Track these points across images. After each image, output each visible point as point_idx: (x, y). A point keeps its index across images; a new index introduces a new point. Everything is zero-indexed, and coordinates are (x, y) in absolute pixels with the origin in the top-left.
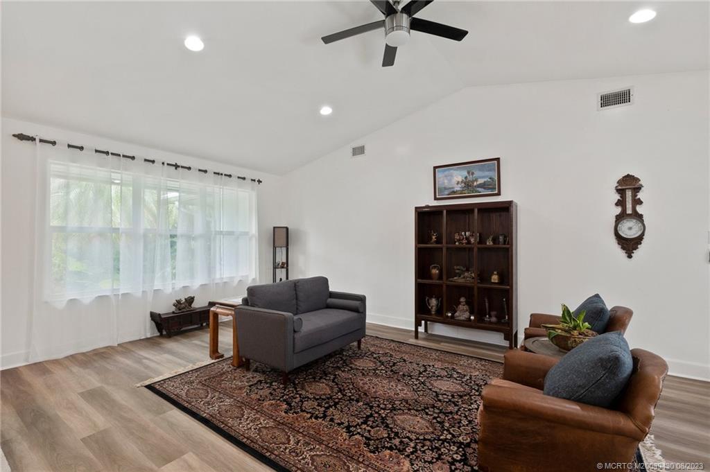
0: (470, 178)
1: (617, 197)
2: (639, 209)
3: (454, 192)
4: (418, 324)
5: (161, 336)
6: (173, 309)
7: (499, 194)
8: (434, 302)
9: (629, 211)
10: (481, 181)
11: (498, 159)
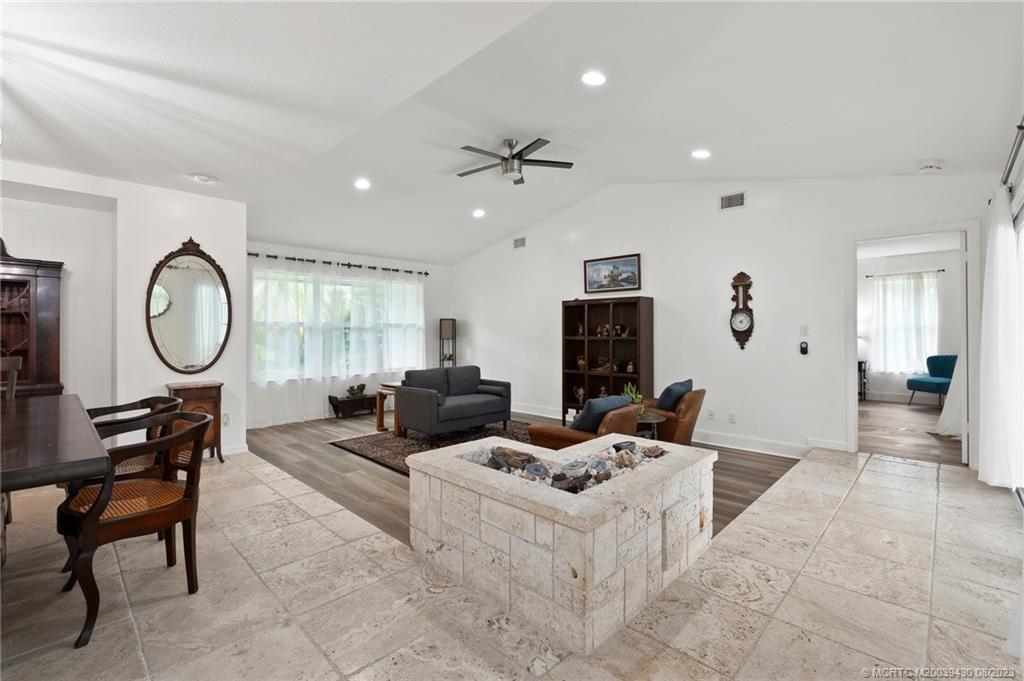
0: (615, 272)
1: (733, 293)
2: (750, 304)
3: (602, 286)
4: (565, 412)
5: (338, 417)
6: (348, 394)
7: (639, 288)
8: (581, 391)
9: (741, 307)
10: (624, 276)
11: (638, 255)
